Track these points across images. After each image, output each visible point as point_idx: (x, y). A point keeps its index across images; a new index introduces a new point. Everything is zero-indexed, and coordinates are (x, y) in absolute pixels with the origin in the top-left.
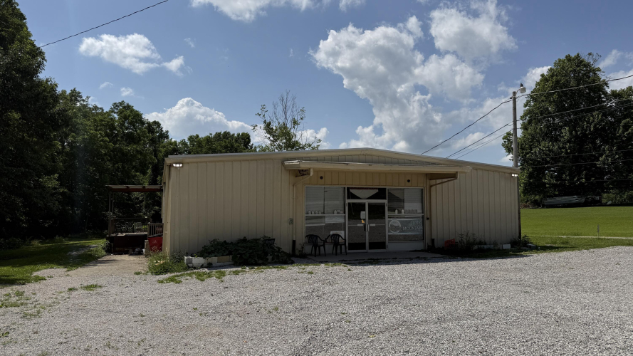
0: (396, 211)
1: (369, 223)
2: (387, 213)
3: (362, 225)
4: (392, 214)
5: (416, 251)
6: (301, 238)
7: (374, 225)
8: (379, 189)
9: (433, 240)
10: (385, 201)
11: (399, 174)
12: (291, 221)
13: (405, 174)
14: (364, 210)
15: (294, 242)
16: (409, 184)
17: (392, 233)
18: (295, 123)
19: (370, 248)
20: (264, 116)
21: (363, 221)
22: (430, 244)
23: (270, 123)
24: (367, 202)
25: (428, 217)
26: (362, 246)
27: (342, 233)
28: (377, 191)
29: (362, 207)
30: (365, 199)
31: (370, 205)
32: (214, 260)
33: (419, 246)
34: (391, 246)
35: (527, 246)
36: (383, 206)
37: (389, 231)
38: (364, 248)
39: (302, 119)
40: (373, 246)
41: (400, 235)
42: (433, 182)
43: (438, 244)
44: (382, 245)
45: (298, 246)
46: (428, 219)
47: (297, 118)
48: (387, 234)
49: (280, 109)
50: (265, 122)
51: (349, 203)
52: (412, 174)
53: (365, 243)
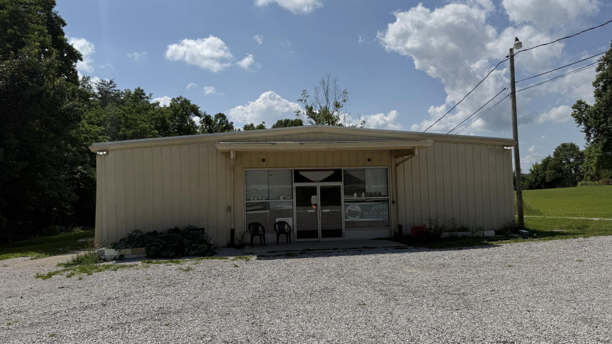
0: (355, 194)
1: (322, 210)
2: (343, 197)
3: (313, 211)
4: (350, 198)
5: (379, 239)
6: (241, 227)
7: (328, 211)
8: (335, 170)
9: (400, 227)
10: (341, 184)
11: (357, 152)
12: (229, 209)
13: (364, 152)
14: (316, 195)
15: (233, 231)
16: (370, 163)
17: (350, 219)
18: (337, 105)
19: (323, 236)
20: (305, 101)
21: (314, 207)
22: (397, 231)
23: (312, 108)
24: (318, 185)
25: (395, 200)
26: (314, 234)
27: (289, 221)
28: (333, 172)
29: (313, 191)
30: (317, 182)
31: (322, 189)
32: (128, 252)
33: (384, 233)
34: (348, 234)
35: (519, 233)
36: (338, 189)
37: (346, 217)
38: (316, 236)
39: (345, 101)
40: (326, 233)
41: (361, 222)
42: (400, 159)
43: (407, 231)
44: (338, 233)
45: (238, 235)
46: (393, 202)
47: (340, 101)
48: (344, 220)
49: (322, 94)
50: (307, 107)
51: (297, 187)
52: (373, 151)
53: (316, 231)
